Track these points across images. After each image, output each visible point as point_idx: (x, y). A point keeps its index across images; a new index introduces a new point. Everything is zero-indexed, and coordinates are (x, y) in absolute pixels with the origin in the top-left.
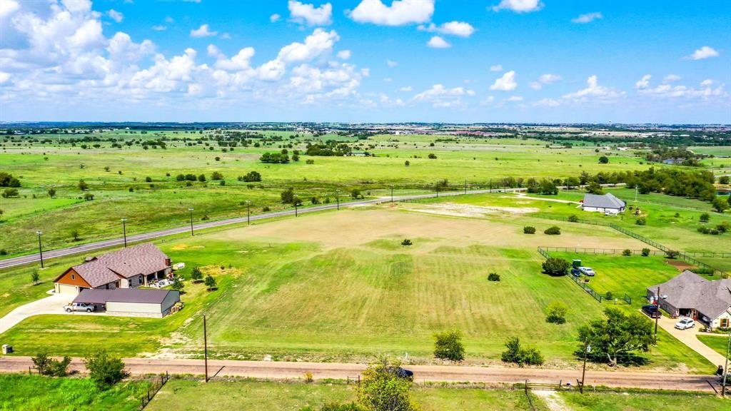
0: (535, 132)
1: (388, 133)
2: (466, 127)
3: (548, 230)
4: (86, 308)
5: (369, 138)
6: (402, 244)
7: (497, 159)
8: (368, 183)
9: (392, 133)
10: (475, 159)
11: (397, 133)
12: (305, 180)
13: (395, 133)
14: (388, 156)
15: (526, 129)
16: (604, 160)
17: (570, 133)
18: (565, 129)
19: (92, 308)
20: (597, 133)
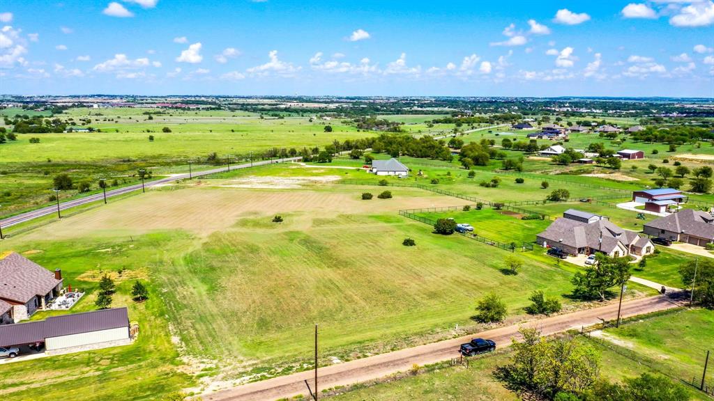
0: (235, 104)
1: (85, 106)
2: (163, 99)
3: (382, 195)
4: (7, 353)
5: (64, 111)
6: (274, 221)
7: (233, 131)
8: (129, 161)
9: (88, 107)
10: (211, 131)
11: (95, 106)
12: (49, 161)
13: (92, 106)
14: (117, 131)
15: (224, 101)
16: (328, 129)
17: (270, 105)
18: (262, 101)
19: (16, 351)
20: (292, 104)
